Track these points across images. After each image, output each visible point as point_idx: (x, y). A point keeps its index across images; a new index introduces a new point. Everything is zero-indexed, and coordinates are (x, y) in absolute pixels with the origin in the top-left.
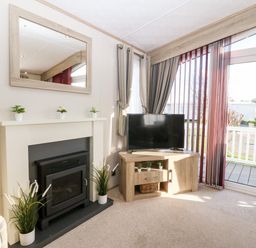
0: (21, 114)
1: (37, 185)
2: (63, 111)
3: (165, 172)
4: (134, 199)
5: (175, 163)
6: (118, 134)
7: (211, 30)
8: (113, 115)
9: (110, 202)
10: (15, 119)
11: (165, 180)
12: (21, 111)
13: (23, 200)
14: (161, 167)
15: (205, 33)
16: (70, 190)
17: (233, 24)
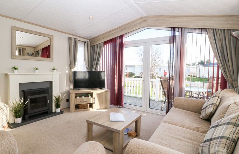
0: (17, 70)
1: (23, 99)
2: (37, 69)
3: (92, 99)
4: (75, 112)
5: (97, 94)
6: (70, 81)
7: (115, 31)
8: (67, 72)
9: (62, 112)
10: (14, 72)
11: (92, 102)
12: (17, 69)
13: (16, 105)
14: (90, 96)
15: (113, 32)
16: (40, 104)
17: (123, 30)
